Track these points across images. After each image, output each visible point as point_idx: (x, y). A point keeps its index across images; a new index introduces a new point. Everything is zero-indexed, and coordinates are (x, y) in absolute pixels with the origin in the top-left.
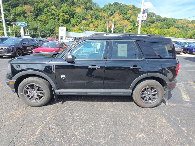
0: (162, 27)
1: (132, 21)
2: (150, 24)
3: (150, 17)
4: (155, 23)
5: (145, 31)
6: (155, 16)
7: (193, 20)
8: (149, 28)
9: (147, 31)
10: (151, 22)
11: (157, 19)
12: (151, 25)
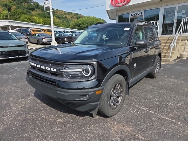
0: (44, 16)
1: (4, 4)
2: (30, 11)
3: (28, 3)
4: (36, 11)
5: (28, 19)
6: (33, 2)
7: (69, 12)
8: (32, 16)
9: (30, 19)
10: (31, 9)
11: (36, 6)
12: (32, 12)
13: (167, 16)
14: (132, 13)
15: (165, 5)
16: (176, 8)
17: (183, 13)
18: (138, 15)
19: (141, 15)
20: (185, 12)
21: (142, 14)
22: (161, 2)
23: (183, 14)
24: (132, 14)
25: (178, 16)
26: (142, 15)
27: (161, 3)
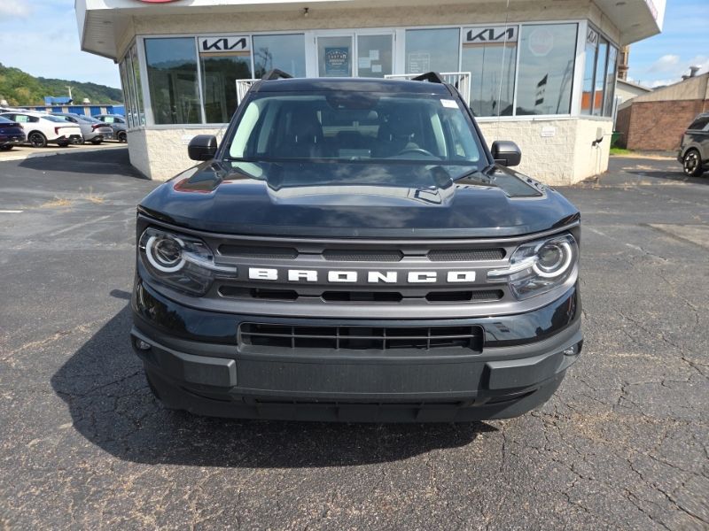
13: (331, 63)
14: (204, 40)
15: (319, 26)
16: (353, 41)
17: (373, 59)
18: (231, 48)
19: (241, 50)
20: (377, 58)
21: (244, 45)
22: (306, 15)
23: (373, 62)
24: (205, 43)
25: (360, 66)
26: (245, 49)
27: (308, 17)
